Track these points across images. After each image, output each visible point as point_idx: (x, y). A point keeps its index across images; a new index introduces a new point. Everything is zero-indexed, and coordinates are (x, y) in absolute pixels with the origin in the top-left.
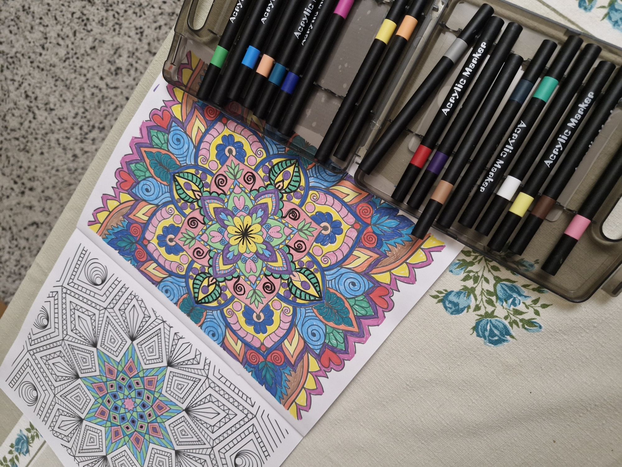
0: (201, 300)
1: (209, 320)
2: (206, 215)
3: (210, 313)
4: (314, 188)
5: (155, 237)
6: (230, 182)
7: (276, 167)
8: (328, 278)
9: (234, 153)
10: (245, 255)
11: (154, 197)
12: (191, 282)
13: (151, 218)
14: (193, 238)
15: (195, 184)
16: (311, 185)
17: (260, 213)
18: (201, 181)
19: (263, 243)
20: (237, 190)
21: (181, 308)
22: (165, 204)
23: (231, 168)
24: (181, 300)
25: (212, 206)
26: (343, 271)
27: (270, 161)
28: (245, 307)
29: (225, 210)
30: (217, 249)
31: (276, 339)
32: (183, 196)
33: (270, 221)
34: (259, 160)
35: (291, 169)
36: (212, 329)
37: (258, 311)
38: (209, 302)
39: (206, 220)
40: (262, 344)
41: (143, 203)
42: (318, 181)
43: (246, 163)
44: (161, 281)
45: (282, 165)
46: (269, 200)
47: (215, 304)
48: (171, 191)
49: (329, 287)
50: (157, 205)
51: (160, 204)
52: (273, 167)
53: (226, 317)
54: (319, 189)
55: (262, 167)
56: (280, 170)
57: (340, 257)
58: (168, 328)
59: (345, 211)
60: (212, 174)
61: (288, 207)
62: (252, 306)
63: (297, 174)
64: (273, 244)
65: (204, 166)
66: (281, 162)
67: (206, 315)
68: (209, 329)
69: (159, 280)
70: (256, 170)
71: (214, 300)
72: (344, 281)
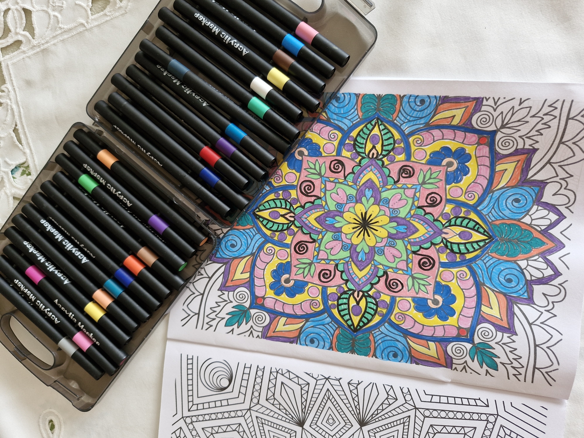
0: (358, 325)
1: (380, 341)
2: (311, 231)
3: (376, 332)
4: (412, 134)
5: (268, 289)
6: (317, 183)
7: (359, 139)
8: (484, 212)
9: (306, 153)
10: (379, 245)
11: (244, 247)
12: (335, 312)
13: (252, 272)
14: (310, 264)
15: (281, 208)
16: (406, 132)
17: (369, 193)
18: (286, 201)
19: (390, 221)
20: (329, 186)
21: (339, 350)
22: (261, 248)
23: (311, 168)
24: (335, 340)
25: (312, 219)
26: (496, 194)
27: (349, 137)
28: (413, 301)
29: (329, 214)
30: (342, 259)
31: (471, 312)
32: (275, 228)
33: (384, 195)
34: (336, 143)
35: (376, 131)
36: (389, 350)
37: (430, 296)
38: (369, 321)
39: (314, 236)
40: (459, 328)
41: (236, 261)
42: (412, 124)
43: (324, 154)
44: (300, 334)
45: (364, 133)
46: (371, 175)
47: (377, 319)
48: (259, 230)
49: (493, 221)
50: (252, 254)
51: (254, 251)
52: (355, 140)
53: (398, 325)
54: (419, 131)
55: (344, 147)
56: (364, 139)
57: (485, 183)
58: (337, 383)
59: (460, 134)
60: (293, 187)
61: (395, 169)
62: (421, 295)
63: (386, 131)
64: (402, 214)
65: (282, 184)
66: (362, 130)
67: (374, 338)
68: (386, 352)
69: (297, 334)
70: (339, 153)
71: (373, 316)
72: (504, 204)
